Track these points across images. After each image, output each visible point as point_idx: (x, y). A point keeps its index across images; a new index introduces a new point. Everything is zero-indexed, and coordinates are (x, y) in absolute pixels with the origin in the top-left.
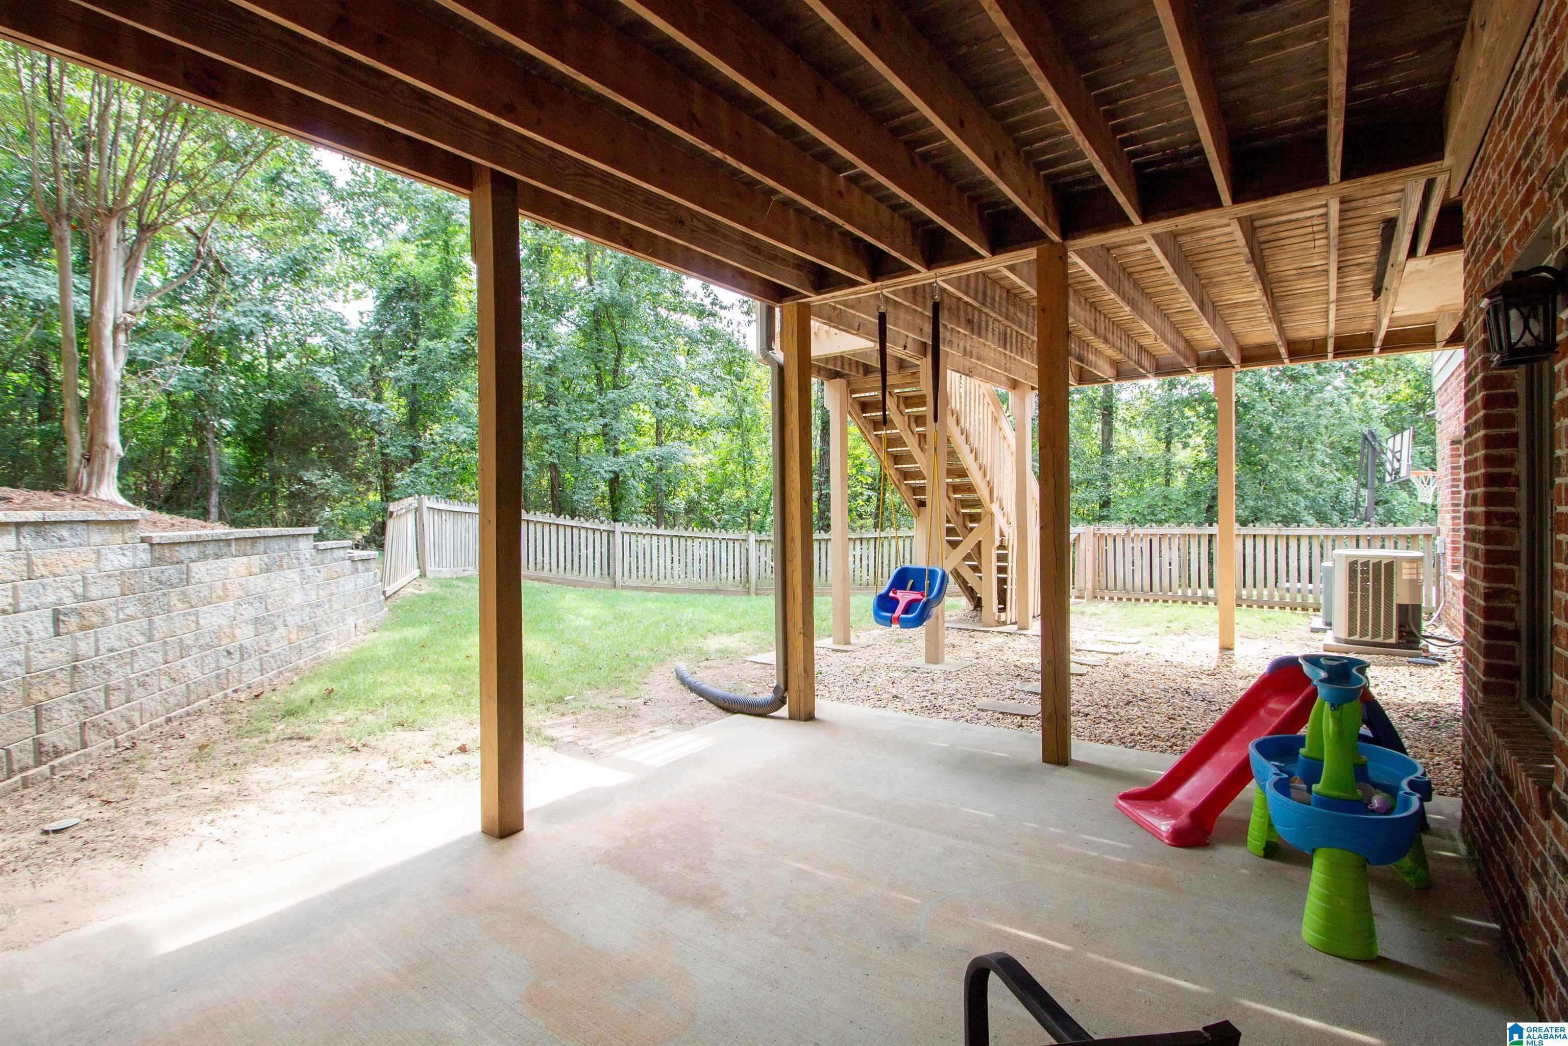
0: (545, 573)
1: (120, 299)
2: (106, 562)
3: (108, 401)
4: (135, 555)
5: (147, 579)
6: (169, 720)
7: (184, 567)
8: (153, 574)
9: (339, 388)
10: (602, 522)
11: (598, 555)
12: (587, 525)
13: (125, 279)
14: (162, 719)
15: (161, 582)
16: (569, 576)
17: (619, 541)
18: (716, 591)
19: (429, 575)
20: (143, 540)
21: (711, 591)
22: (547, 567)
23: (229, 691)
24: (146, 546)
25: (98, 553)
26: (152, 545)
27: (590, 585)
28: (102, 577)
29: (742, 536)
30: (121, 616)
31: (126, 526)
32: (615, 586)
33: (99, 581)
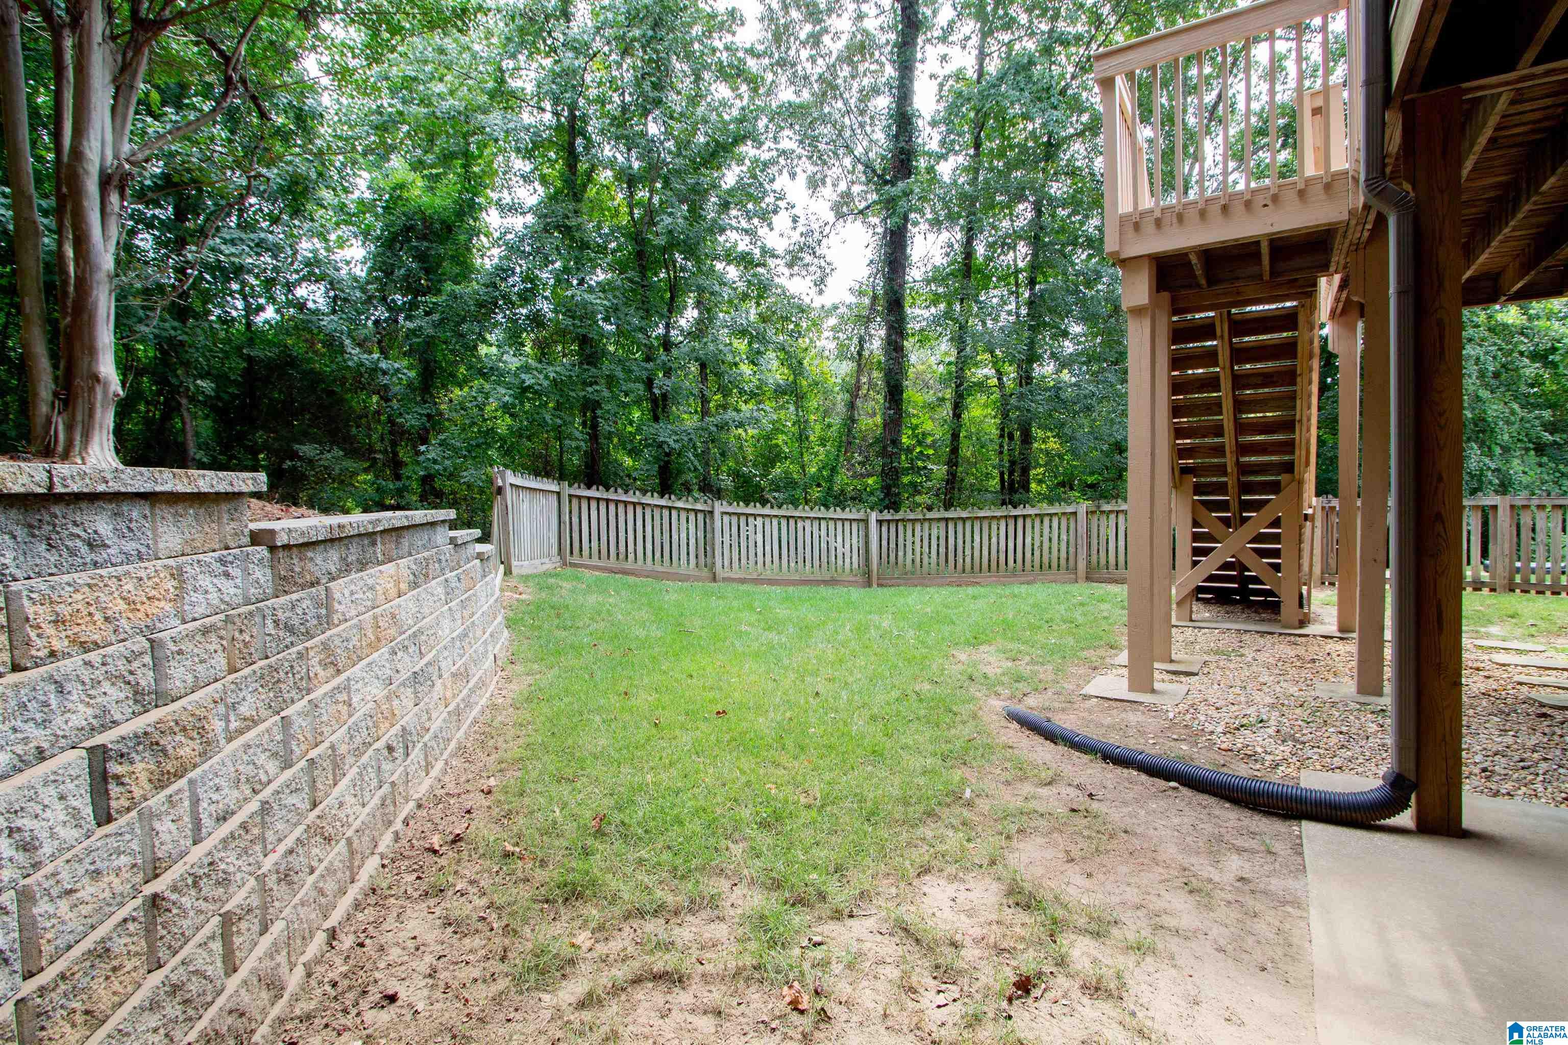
0: (629, 565)
1: (109, 137)
2: (195, 596)
3: (97, 300)
4: (247, 573)
5: (270, 628)
6: (333, 934)
7: (321, 588)
8: (281, 615)
9: (347, 342)
10: (696, 500)
11: (692, 541)
12: (680, 504)
13: (114, 109)
14: (321, 937)
15: (290, 629)
16: (658, 568)
17: (718, 524)
18: (832, 582)
19: (515, 571)
20: (256, 538)
21: (826, 583)
22: (631, 556)
23: (398, 825)
24: (262, 551)
25: (178, 575)
26: (273, 549)
27: (685, 578)
28: (190, 636)
29: (861, 515)
30: (234, 725)
31: (225, 507)
32: (714, 579)
33: (187, 646)
